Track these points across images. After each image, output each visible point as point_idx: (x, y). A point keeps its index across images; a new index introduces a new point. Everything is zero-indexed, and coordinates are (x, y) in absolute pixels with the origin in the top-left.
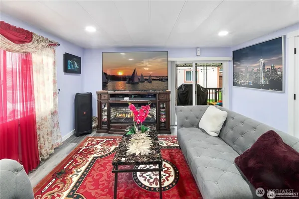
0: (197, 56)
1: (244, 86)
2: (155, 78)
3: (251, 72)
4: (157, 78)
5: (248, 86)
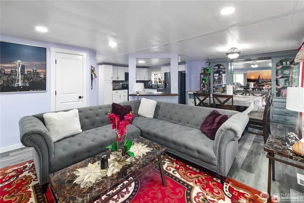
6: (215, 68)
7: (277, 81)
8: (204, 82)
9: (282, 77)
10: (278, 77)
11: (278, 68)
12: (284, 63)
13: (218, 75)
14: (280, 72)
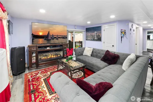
0: (75, 28)
1: (90, 40)
2: (60, 37)
3: (92, 36)
4: (61, 37)
5: (91, 40)
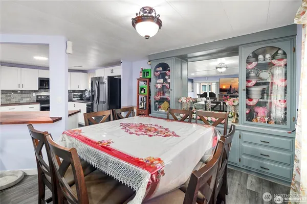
6: (157, 69)
7: (248, 91)
8: (143, 92)
9: (257, 84)
10: (250, 84)
11: (250, 66)
12: (261, 57)
13: (162, 81)
14: (252, 75)
